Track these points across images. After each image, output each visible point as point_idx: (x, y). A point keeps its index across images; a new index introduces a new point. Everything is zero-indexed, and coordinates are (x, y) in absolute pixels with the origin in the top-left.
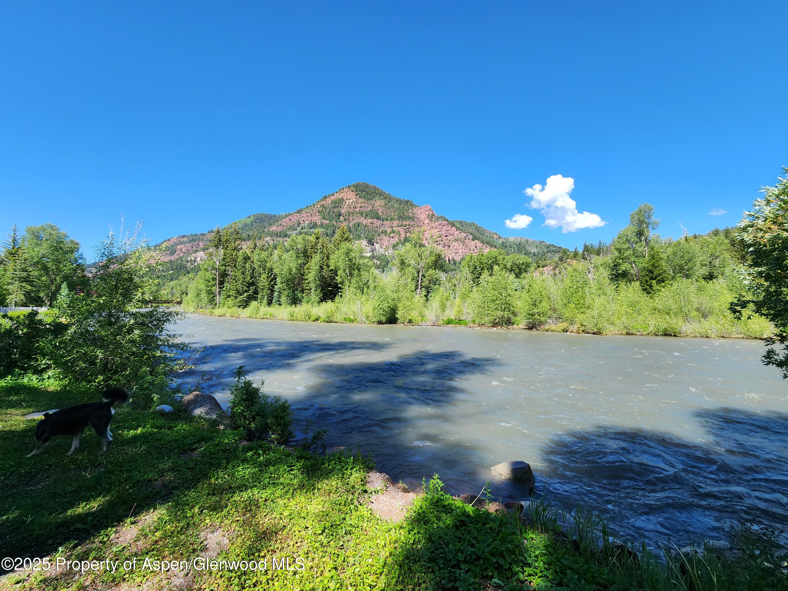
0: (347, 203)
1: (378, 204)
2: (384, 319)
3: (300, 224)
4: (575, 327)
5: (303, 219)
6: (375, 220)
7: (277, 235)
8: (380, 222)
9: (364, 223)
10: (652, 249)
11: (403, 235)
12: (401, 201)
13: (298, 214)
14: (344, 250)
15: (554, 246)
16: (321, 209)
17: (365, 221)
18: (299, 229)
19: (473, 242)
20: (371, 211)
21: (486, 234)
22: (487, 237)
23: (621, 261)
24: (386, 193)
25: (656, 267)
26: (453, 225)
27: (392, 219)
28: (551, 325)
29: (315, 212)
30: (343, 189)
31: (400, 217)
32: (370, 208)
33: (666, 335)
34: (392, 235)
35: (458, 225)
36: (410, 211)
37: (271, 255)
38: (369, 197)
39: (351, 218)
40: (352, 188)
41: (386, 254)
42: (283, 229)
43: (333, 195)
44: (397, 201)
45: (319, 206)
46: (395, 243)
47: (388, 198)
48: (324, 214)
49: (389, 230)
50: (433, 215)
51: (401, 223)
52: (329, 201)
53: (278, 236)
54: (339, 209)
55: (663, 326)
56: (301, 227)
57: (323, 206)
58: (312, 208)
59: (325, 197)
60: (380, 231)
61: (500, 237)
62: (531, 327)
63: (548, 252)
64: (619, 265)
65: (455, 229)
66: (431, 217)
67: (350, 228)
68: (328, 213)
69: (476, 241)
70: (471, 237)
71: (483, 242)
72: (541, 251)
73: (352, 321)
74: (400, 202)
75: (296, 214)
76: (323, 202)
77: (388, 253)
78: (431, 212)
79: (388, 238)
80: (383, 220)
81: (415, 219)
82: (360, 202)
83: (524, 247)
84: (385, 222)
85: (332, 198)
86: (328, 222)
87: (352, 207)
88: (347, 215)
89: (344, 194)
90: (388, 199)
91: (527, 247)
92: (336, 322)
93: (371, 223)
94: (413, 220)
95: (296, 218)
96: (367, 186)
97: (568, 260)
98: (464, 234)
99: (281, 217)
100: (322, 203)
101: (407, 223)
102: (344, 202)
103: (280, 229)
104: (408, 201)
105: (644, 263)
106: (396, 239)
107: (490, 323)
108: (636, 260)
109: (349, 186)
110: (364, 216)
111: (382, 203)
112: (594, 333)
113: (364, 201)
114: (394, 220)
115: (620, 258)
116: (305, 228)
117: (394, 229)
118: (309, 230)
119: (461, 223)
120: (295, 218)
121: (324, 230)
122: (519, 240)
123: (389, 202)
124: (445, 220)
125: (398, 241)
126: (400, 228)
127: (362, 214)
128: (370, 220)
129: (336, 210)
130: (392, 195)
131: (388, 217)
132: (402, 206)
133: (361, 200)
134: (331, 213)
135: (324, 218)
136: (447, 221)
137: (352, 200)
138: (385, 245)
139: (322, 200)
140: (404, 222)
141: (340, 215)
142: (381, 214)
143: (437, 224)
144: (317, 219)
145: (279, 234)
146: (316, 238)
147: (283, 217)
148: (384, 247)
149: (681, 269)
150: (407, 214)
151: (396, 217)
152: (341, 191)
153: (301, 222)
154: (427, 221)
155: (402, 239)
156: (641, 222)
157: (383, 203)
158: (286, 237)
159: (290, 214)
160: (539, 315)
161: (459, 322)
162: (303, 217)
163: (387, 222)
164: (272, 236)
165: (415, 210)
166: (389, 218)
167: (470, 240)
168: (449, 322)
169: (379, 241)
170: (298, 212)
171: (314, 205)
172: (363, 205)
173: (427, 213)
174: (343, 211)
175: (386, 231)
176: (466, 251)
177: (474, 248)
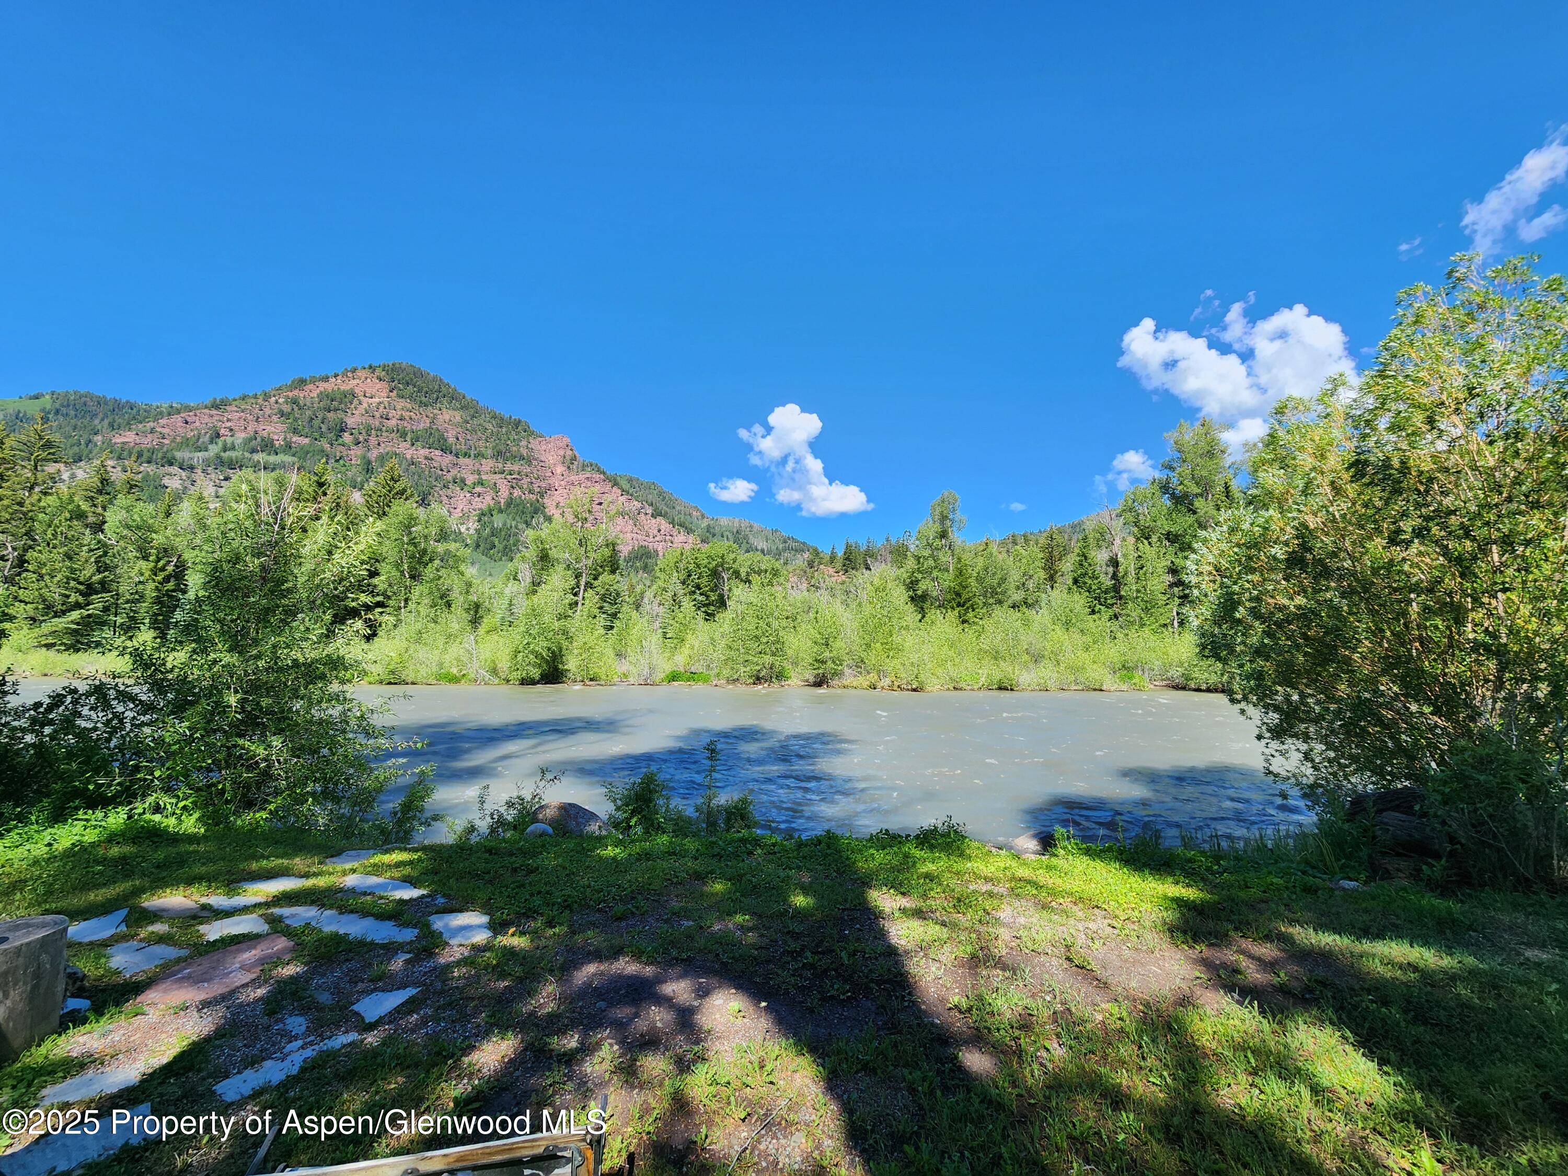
0: (365, 405)
1: (447, 417)
2: (535, 673)
3: (218, 436)
4: (886, 682)
5: (228, 424)
6: (438, 453)
7: (140, 455)
8: (450, 457)
9: (409, 457)
10: (959, 559)
11: (504, 493)
12: (502, 419)
13: (214, 412)
14: (400, 518)
15: (794, 540)
16: (286, 408)
17: (411, 452)
18: (214, 449)
19: (654, 521)
20: (429, 432)
21: (678, 508)
22: (679, 513)
23: (920, 576)
24: (468, 397)
25: (965, 587)
26: (616, 484)
27: (479, 455)
28: (849, 678)
29: (268, 411)
30: (354, 371)
31: (499, 453)
32: (424, 424)
33: (1000, 688)
34: (478, 489)
35: (626, 486)
36: (524, 443)
37: (168, 514)
38: (423, 399)
39: (373, 441)
40: (379, 372)
41: (463, 530)
42: (161, 445)
43: (326, 379)
44: (494, 417)
45: (281, 401)
46: (484, 507)
47: (471, 409)
48: (296, 420)
49: (471, 479)
50: (574, 458)
51: (500, 465)
52: (312, 393)
53: (144, 458)
54: (340, 414)
55: (997, 676)
56: (220, 444)
57: (295, 402)
58: (260, 401)
59: (302, 382)
60: (449, 477)
61: (703, 516)
62: (820, 682)
63: (784, 550)
64: (917, 581)
65: (619, 492)
66: (570, 462)
67: (369, 463)
68: (307, 419)
69: (659, 518)
70: (650, 511)
71: (672, 522)
72: (774, 548)
73: (455, 680)
74: (501, 422)
75: (207, 411)
76: (296, 392)
77: (468, 529)
78: (569, 453)
79: (468, 495)
80: (457, 456)
81: (534, 463)
82: (398, 407)
83: (746, 537)
84: (462, 461)
85: (323, 386)
86: (307, 441)
87: (377, 414)
88: (364, 432)
89: (355, 382)
90: (472, 411)
91: (752, 540)
92: (413, 683)
93: (426, 458)
94: (529, 463)
95: (206, 419)
96: (419, 374)
97: (822, 567)
98: (636, 503)
99: (153, 413)
100: (290, 394)
101: (516, 468)
102: (356, 402)
103: (148, 442)
104: (518, 423)
105: (948, 580)
106: (488, 498)
107: (750, 677)
108: (939, 574)
109: (370, 367)
110: (408, 439)
111: (458, 416)
112: (914, 690)
113: (409, 406)
114: (483, 457)
115: (919, 571)
116: (233, 448)
117: (484, 477)
118: (247, 455)
119: (630, 480)
120: (203, 421)
121: (296, 459)
122: (736, 525)
123: (473, 417)
124: (599, 471)
125: (492, 503)
126: (498, 476)
127: (403, 435)
128: (424, 452)
129: (331, 415)
130: (481, 404)
131: (470, 449)
132: (504, 430)
133: (401, 404)
134: (316, 422)
135: (295, 431)
136: (604, 473)
137: (377, 400)
138: (458, 510)
139: (292, 387)
140: (509, 464)
141: (342, 430)
142: (451, 440)
143: (582, 477)
144: (276, 431)
145: (146, 455)
146: (318, 482)
147: (161, 413)
148: (457, 514)
149: (994, 593)
150: (514, 449)
151: (489, 452)
152: (350, 374)
153: (222, 431)
154: (559, 469)
155: (502, 501)
156: (944, 518)
157: (458, 419)
158: (171, 464)
159: (189, 409)
160: (834, 662)
161: (692, 676)
162: (228, 420)
163: (467, 460)
164: (119, 458)
165: (534, 443)
166: (472, 453)
167: (649, 517)
168: (674, 677)
169: (444, 499)
170: (215, 406)
171: (267, 397)
172: (406, 415)
173: (562, 452)
174: (351, 422)
175: (463, 481)
176: (639, 537)
177: (656, 532)
